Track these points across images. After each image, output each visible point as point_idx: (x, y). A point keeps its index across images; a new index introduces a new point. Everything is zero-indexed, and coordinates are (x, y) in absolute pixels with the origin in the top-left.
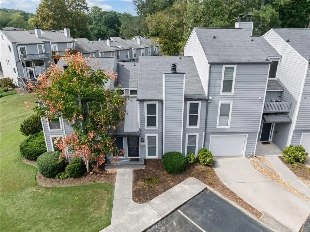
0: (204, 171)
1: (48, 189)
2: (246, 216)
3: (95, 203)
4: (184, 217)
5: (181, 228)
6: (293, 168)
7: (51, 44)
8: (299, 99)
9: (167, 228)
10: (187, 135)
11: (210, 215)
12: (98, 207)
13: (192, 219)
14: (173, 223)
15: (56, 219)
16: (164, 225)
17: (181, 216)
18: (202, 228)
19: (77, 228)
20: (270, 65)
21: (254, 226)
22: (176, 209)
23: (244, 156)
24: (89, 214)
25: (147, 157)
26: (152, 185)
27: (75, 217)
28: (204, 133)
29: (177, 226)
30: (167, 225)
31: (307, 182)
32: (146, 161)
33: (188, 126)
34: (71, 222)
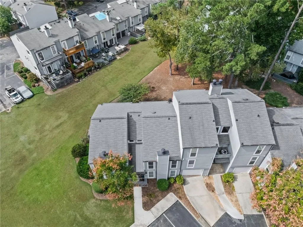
0: (178, 188)
1: (101, 200)
2: (193, 218)
3: (126, 210)
4: (166, 218)
5: (164, 224)
6: (225, 185)
7: (61, 43)
8: (234, 156)
9: (158, 224)
10: (170, 171)
11: (177, 217)
12: (127, 213)
13: (169, 219)
14: (161, 221)
15: (110, 219)
16: (157, 222)
17: (165, 217)
18: (173, 223)
19: (120, 224)
20: (218, 148)
21: (195, 223)
22: (163, 214)
23: (201, 175)
24: (124, 216)
25: (149, 178)
26: (152, 199)
27: (118, 218)
28: (179, 170)
29: (163, 222)
30: (159, 222)
31: (228, 196)
32: (148, 179)
33: (171, 168)
34: (117, 221)
